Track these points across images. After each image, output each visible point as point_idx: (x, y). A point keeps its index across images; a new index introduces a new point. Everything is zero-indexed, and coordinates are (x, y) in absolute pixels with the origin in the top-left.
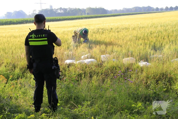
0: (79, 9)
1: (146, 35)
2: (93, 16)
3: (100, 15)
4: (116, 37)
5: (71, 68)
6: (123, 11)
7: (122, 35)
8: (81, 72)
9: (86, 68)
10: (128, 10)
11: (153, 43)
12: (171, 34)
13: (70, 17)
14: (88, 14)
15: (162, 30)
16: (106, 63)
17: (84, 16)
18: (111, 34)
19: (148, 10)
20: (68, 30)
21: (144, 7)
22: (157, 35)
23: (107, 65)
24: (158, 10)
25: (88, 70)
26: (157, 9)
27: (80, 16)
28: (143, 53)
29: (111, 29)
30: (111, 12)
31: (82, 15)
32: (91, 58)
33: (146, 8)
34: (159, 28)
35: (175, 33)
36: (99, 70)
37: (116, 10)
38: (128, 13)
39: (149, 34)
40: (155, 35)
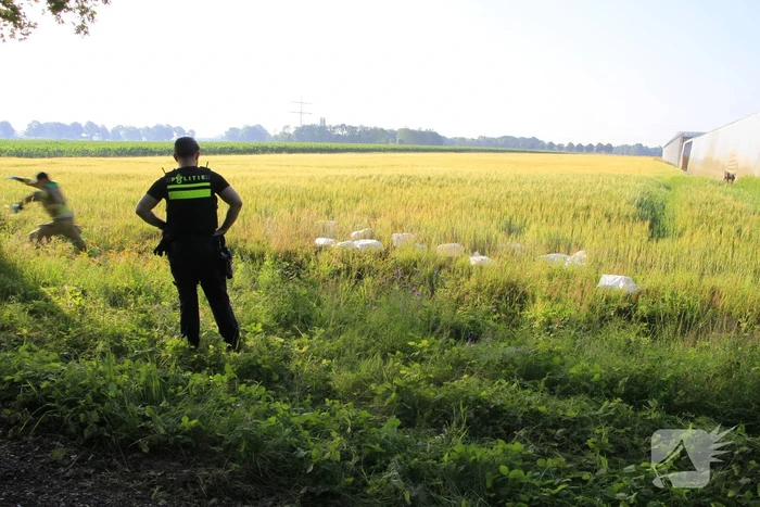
0: (382, 130)
1: (497, 197)
2: (410, 147)
3: (425, 147)
4: (435, 197)
5: (323, 257)
6: (478, 142)
7: (449, 193)
8: (340, 265)
9: (353, 258)
10: (490, 141)
11: (507, 218)
12: (548, 202)
13: (359, 146)
14: (401, 142)
15: (532, 192)
16: (397, 250)
17: (391, 145)
18: (425, 190)
19: (532, 146)
20: (338, 173)
21: (523, 139)
22: (520, 201)
23: (400, 255)
24: (551, 148)
25: (356, 264)
26: (551, 145)
27: (382, 146)
28: (482, 235)
29: (429, 179)
30: (452, 141)
31: (387, 142)
32: (371, 238)
33: (530, 140)
34: (527, 187)
35: (555, 201)
36: (381, 265)
37: (463, 139)
38: (487, 148)
39: (504, 197)
40: (515, 200)
